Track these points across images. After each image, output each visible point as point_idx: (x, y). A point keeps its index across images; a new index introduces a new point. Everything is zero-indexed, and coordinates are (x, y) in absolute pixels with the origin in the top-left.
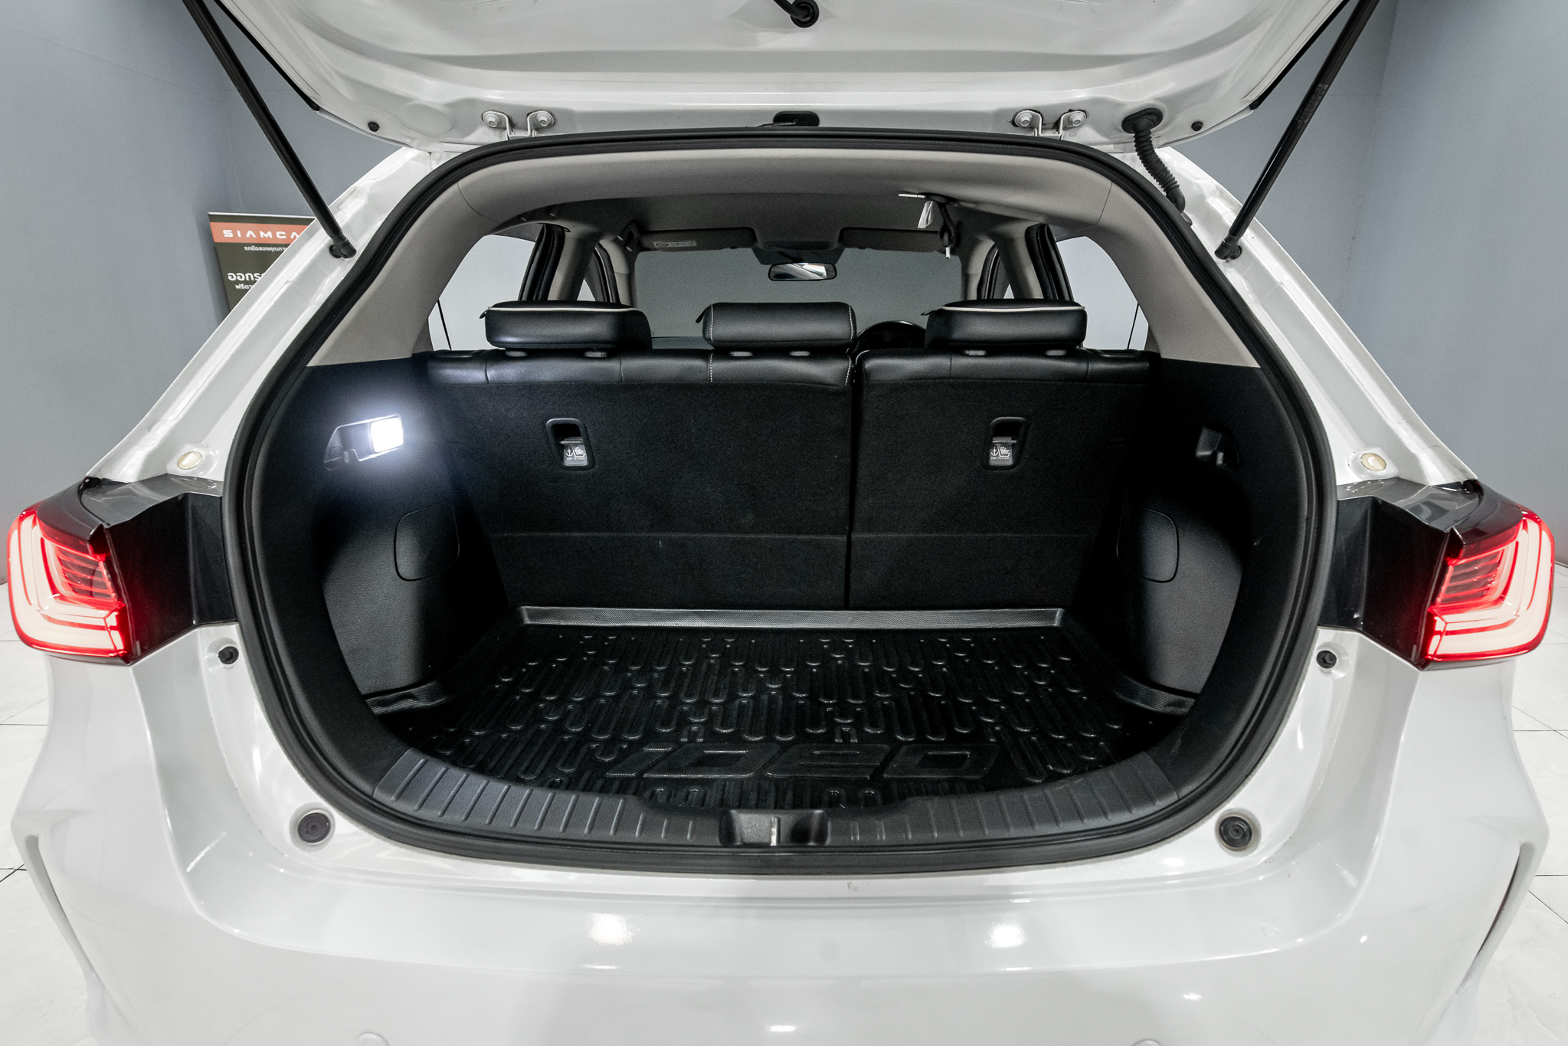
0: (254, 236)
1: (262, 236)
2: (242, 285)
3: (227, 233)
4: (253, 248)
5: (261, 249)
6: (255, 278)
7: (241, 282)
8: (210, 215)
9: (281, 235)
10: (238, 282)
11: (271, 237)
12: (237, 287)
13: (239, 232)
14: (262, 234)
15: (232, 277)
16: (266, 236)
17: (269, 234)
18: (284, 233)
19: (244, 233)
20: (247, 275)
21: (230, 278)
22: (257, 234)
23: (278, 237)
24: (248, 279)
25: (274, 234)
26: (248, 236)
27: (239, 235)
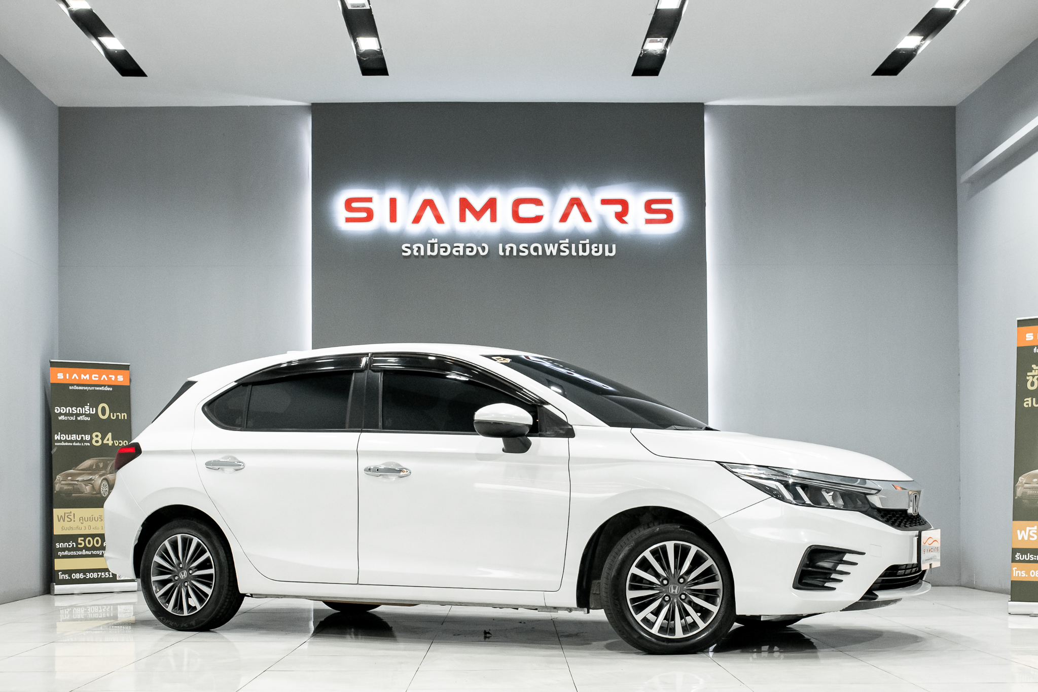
0: (77, 378)
1: (82, 378)
2: (64, 416)
3: (60, 376)
4: (76, 388)
5: (80, 388)
6: (72, 411)
8: (51, 362)
9: (95, 377)
10: (61, 414)
11: (88, 379)
12: (60, 418)
13: (67, 375)
14: (83, 376)
15: (57, 410)
16: (85, 378)
17: (88, 376)
18: (97, 376)
19: (70, 376)
20: (68, 409)
22: (80, 377)
23: (93, 379)
24: (67, 412)
25: (90, 377)
26: (73, 378)
27: (68, 378)
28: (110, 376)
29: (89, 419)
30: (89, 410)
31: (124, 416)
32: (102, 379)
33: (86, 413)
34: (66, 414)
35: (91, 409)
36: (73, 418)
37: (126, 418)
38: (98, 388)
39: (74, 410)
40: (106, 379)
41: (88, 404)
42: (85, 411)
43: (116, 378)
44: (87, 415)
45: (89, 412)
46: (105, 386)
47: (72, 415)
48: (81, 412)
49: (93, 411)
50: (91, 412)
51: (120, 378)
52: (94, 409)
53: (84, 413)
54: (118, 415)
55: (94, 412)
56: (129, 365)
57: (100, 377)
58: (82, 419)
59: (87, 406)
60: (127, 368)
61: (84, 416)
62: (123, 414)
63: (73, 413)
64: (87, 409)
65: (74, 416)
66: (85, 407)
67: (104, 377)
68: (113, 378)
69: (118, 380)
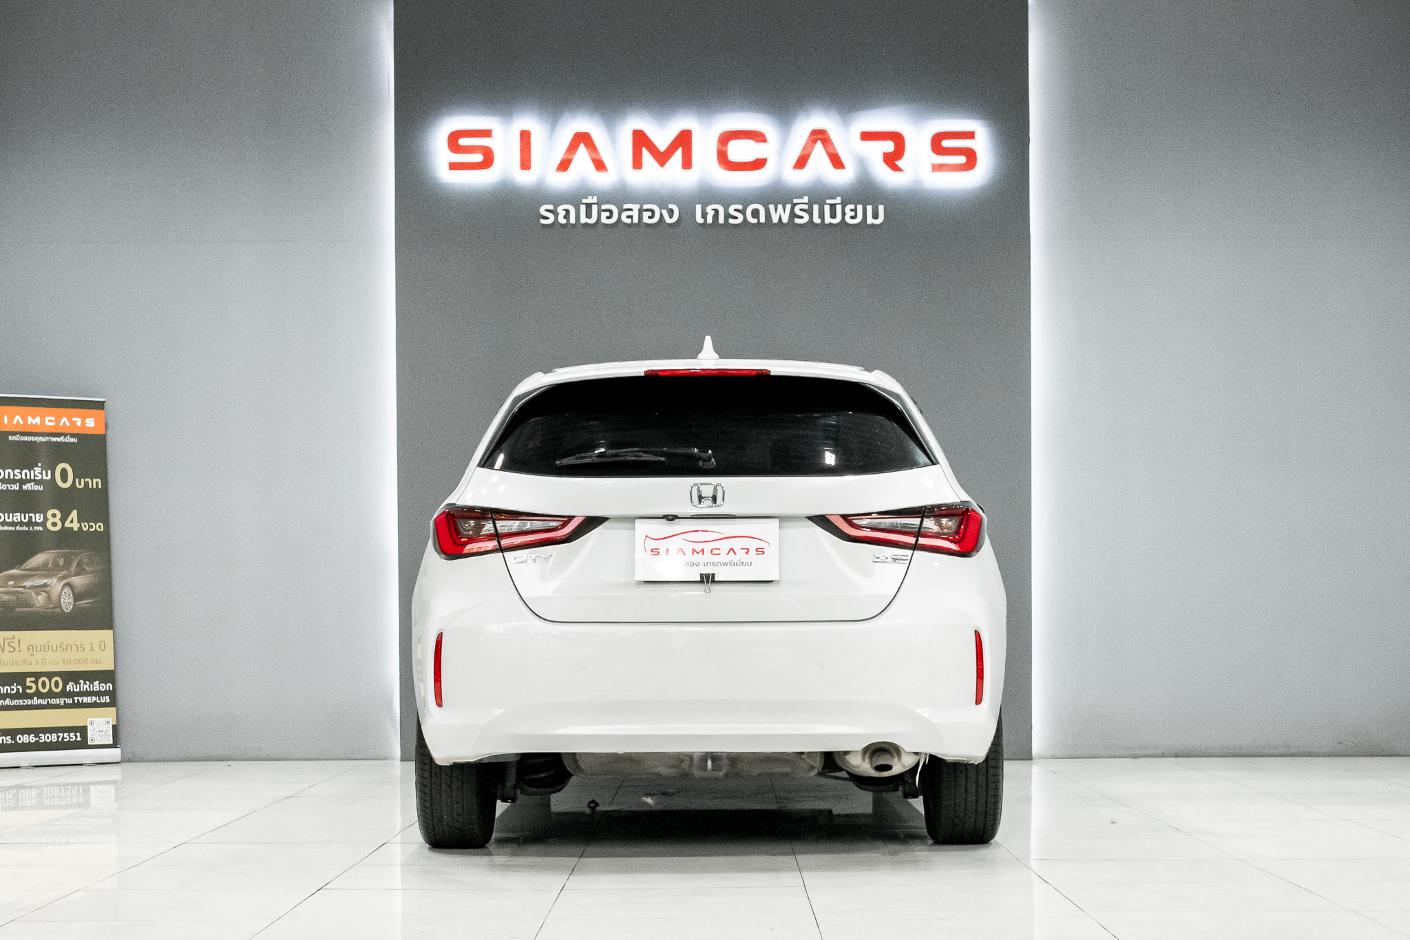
0: (21, 422)
1: (29, 423)
2: (1, 483)
4: (17, 438)
5: (26, 438)
6: (14, 475)
9: (50, 421)
11: (39, 423)
13: (6, 418)
14: (30, 420)
16: (34, 422)
17: (38, 420)
18: (53, 419)
19: (11, 419)
20: (7, 471)
22: (25, 420)
23: (47, 423)
24: (7, 477)
25: (43, 421)
26: (15, 422)
27: (6, 422)
28: (74, 419)
29: (42, 489)
30: (41, 473)
31: (97, 483)
32: (61, 424)
33: (36, 478)
34: (4, 481)
35: (44, 472)
36: (16, 487)
37: (100, 487)
38: (54, 439)
39: (17, 474)
40: (68, 424)
41: (40, 464)
42: (35, 476)
43: (83, 423)
44: (37, 482)
45: (40, 478)
46: (65, 435)
47: (14, 481)
48: (28, 478)
49: (47, 475)
50: (45, 478)
51: (89, 423)
52: (49, 472)
53: (32, 478)
54: (88, 482)
55: (49, 477)
56: (104, 402)
57: (58, 421)
58: (30, 489)
59: (37, 466)
60: (100, 405)
61: (33, 483)
62: (95, 481)
63: (16, 477)
64: (38, 472)
65: (18, 484)
66: (35, 469)
67: (64, 419)
68: (79, 422)
69: (87, 425)
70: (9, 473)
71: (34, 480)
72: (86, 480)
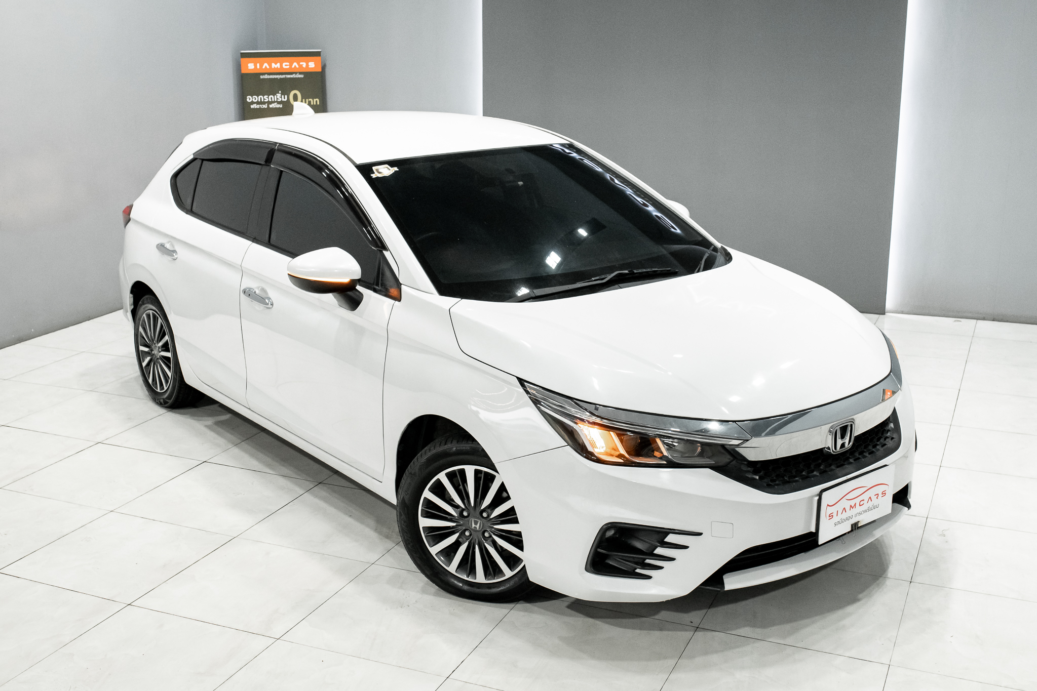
0: (268, 67)
1: (273, 67)
2: (256, 105)
3: (251, 66)
4: (266, 77)
5: (271, 77)
6: (264, 99)
7: (255, 103)
8: (241, 53)
10: (253, 103)
11: (279, 67)
12: (252, 107)
13: (258, 65)
14: (273, 65)
15: (249, 99)
17: (278, 65)
19: (261, 66)
20: (259, 97)
21: (248, 100)
24: (259, 100)
26: (264, 67)
27: (258, 67)
28: (301, 63)
29: (281, 106)
30: (281, 97)
31: (316, 101)
32: (293, 67)
33: (278, 100)
34: (258, 103)
35: (283, 96)
36: (265, 106)
37: (318, 103)
38: (288, 76)
39: (266, 98)
41: (280, 92)
42: (277, 99)
43: (307, 65)
44: (279, 103)
45: (280, 100)
46: (296, 73)
47: (264, 103)
48: (273, 100)
49: (284, 98)
50: (283, 100)
52: (286, 96)
54: (310, 101)
55: (286, 99)
56: (320, 52)
57: (291, 65)
58: (274, 107)
59: (279, 93)
60: (318, 54)
61: (276, 103)
62: (315, 100)
63: (265, 101)
64: (279, 97)
65: (266, 104)
66: (277, 94)
67: (295, 64)
68: (304, 65)
69: (310, 67)
70: (261, 98)
71: (277, 102)
72: (310, 100)
